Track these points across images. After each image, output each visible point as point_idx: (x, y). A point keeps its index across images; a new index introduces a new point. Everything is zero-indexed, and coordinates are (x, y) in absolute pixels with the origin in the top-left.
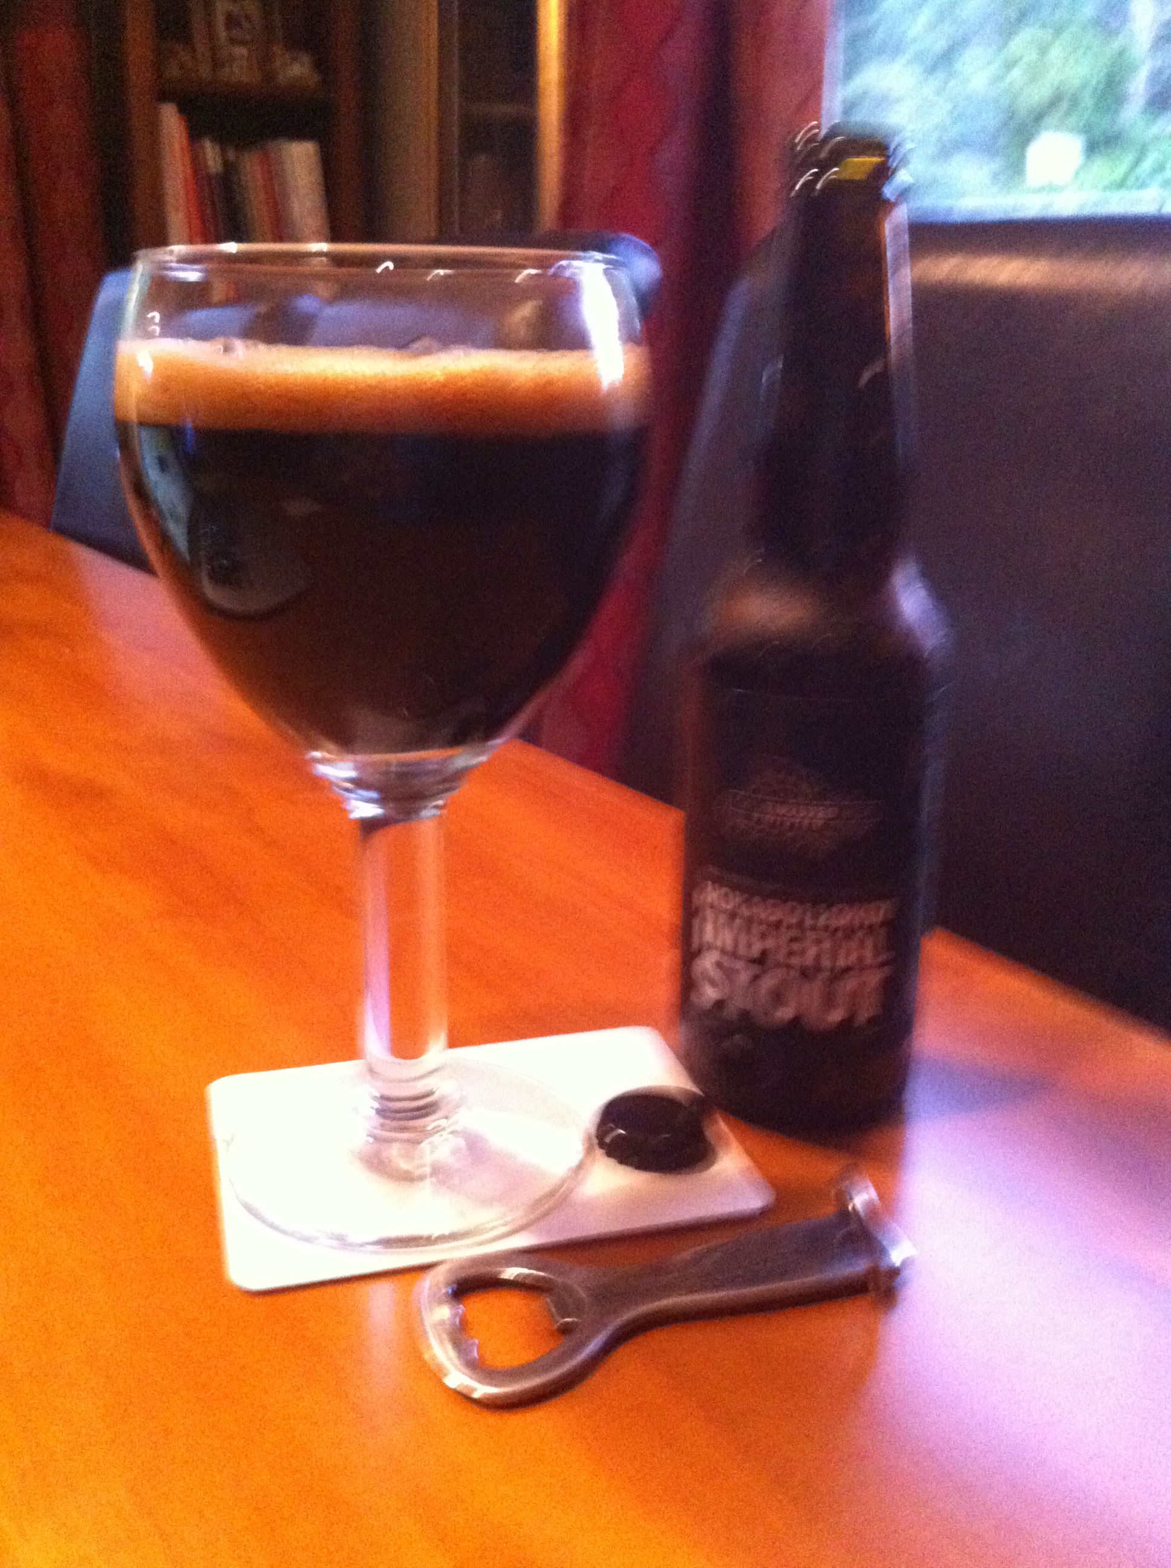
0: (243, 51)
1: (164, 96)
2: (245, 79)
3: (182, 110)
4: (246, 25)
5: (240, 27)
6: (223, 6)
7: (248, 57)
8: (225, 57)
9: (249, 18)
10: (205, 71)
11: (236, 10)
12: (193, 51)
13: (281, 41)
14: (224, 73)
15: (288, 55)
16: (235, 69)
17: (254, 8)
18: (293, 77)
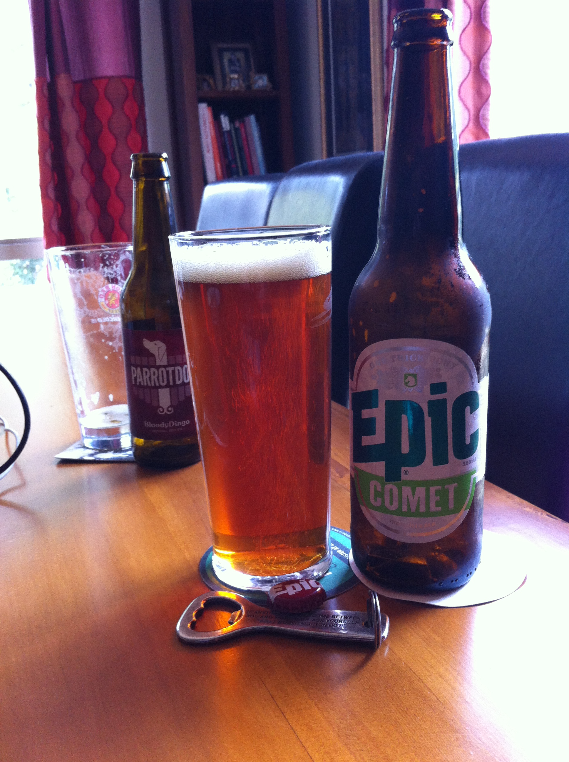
0: (236, 76)
1: (201, 100)
2: (237, 88)
3: (209, 105)
4: (237, 64)
5: (235, 65)
6: (226, 56)
7: (238, 79)
8: (228, 80)
9: (238, 60)
10: (220, 87)
11: (233, 57)
12: (214, 79)
13: (253, 70)
14: (227, 87)
15: (257, 77)
16: (233, 85)
17: (241, 55)
18: (259, 87)
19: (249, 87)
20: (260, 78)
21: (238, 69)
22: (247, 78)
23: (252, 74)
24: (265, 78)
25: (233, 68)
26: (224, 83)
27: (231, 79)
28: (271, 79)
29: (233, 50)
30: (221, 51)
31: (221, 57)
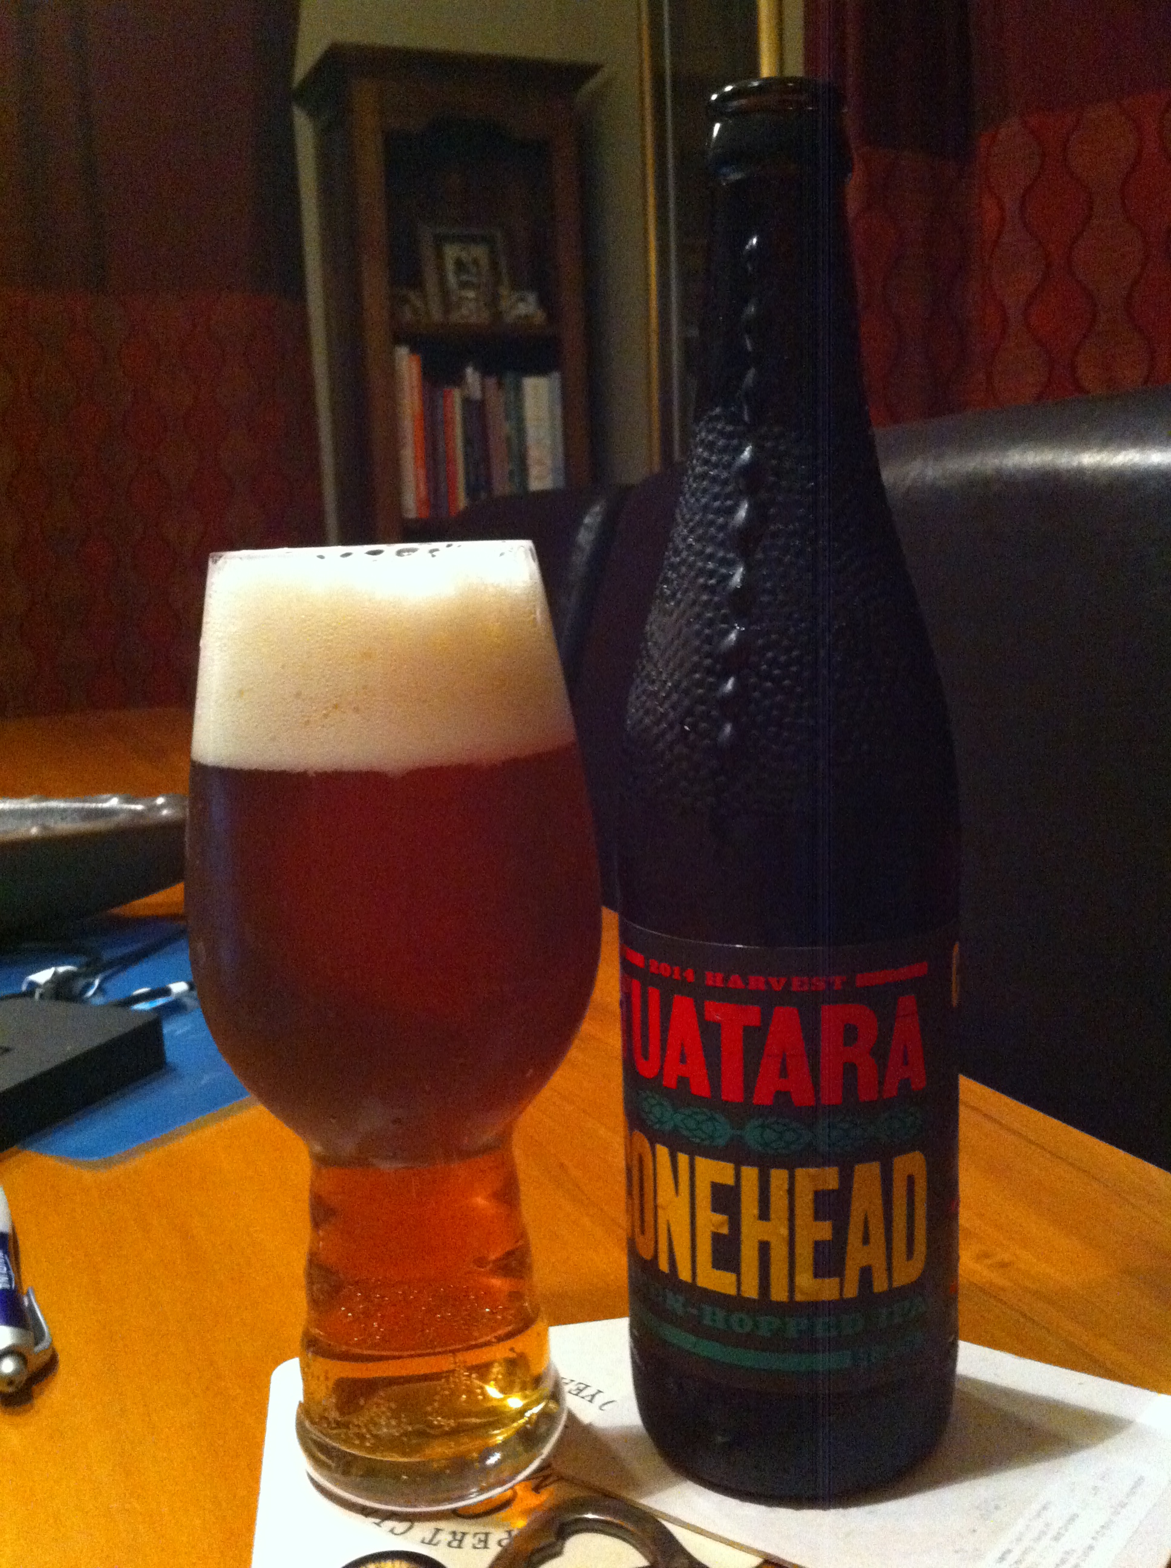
0: (471, 294)
2: (473, 320)
3: (413, 350)
4: (474, 270)
5: (468, 272)
6: (451, 252)
7: (476, 300)
8: (454, 298)
9: (476, 262)
10: (437, 315)
11: (464, 255)
12: (424, 297)
13: (506, 280)
14: (455, 317)
15: (516, 296)
16: (464, 311)
17: (479, 252)
18: (520, 317)
19: (497, 316)
20: (522, 300)
21: (474, 280)
22: (493, 301)
23: (504, 291)
24: (532, 298)
25: (464, 277)
26: (448, 306)
27: (461, 300)
28: (544, 302)
29: (463, 239)
30: (439, 242)
31: (440, 256)
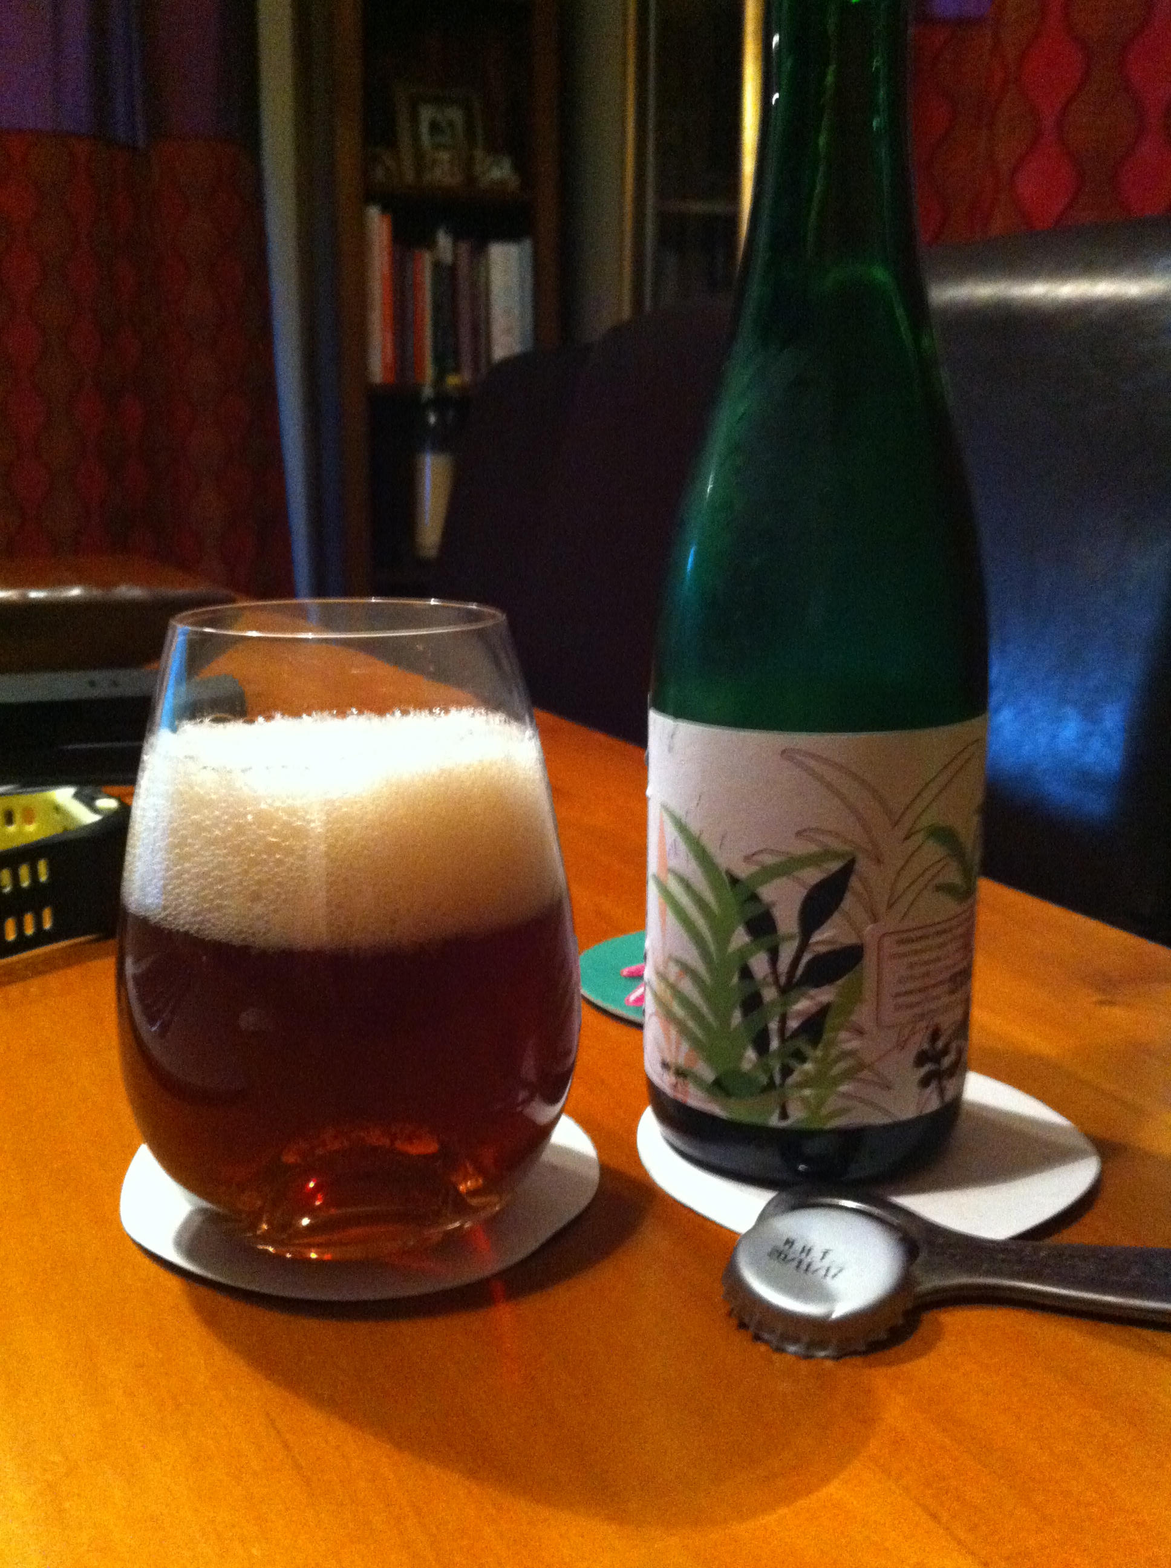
0: (445, 156)
1: (370, 199)
2: (447, 182)
3: (387, 212)
4: (449, 132)
5: (443, 133)
6: (427, 113)
7: (450, 162)
8: (428, 160)
9: (451, 124)
10: (410, 177)
11: (439, 117)
12: (398, 158)
13: (481, 144)
14: (427, 177)
15: (488, 161)
16: (438, 172)
17: (455, 114)
18: (493, 182)
19: (471, 180)
20: (497, 164)
21: (449, 142)
22: (468, 164)
23: (479, 154)
24: (507, 164)
25: (439, 139)
26: (421, 167)
27: (434, 161)
28: (519, 167)
29: (439, 101)
30: (415, 101)
31: (415, 115)
